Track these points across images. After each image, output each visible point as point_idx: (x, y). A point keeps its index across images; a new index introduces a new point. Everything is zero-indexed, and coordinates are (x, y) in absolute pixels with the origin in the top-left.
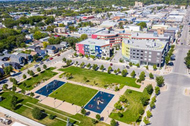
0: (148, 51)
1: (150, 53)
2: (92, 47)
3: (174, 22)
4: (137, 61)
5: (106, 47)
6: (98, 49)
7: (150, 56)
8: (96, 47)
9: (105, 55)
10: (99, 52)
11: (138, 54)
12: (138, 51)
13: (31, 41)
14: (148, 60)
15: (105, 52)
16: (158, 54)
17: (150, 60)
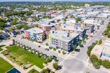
0: (61, 41)
1: (62, 42)
2: (32, 34)
3: (102, 18)
4: (55, 46)
5: (40, 34)
6: (35, 35)
7: (62, 44)
8: (34, 34)
9: (39, 39)
10: (35, 37)
11: (55, 42)
12: (55, 40)
13: (9, 26)
14: (60, 46)
15: (38, 38)
16: (66, 44)
17: (62, 47)
